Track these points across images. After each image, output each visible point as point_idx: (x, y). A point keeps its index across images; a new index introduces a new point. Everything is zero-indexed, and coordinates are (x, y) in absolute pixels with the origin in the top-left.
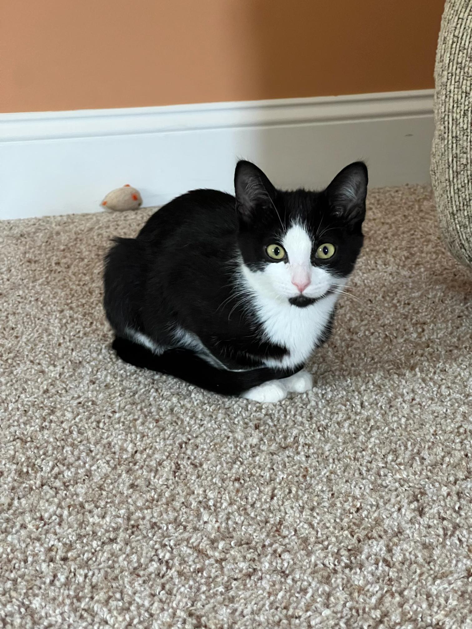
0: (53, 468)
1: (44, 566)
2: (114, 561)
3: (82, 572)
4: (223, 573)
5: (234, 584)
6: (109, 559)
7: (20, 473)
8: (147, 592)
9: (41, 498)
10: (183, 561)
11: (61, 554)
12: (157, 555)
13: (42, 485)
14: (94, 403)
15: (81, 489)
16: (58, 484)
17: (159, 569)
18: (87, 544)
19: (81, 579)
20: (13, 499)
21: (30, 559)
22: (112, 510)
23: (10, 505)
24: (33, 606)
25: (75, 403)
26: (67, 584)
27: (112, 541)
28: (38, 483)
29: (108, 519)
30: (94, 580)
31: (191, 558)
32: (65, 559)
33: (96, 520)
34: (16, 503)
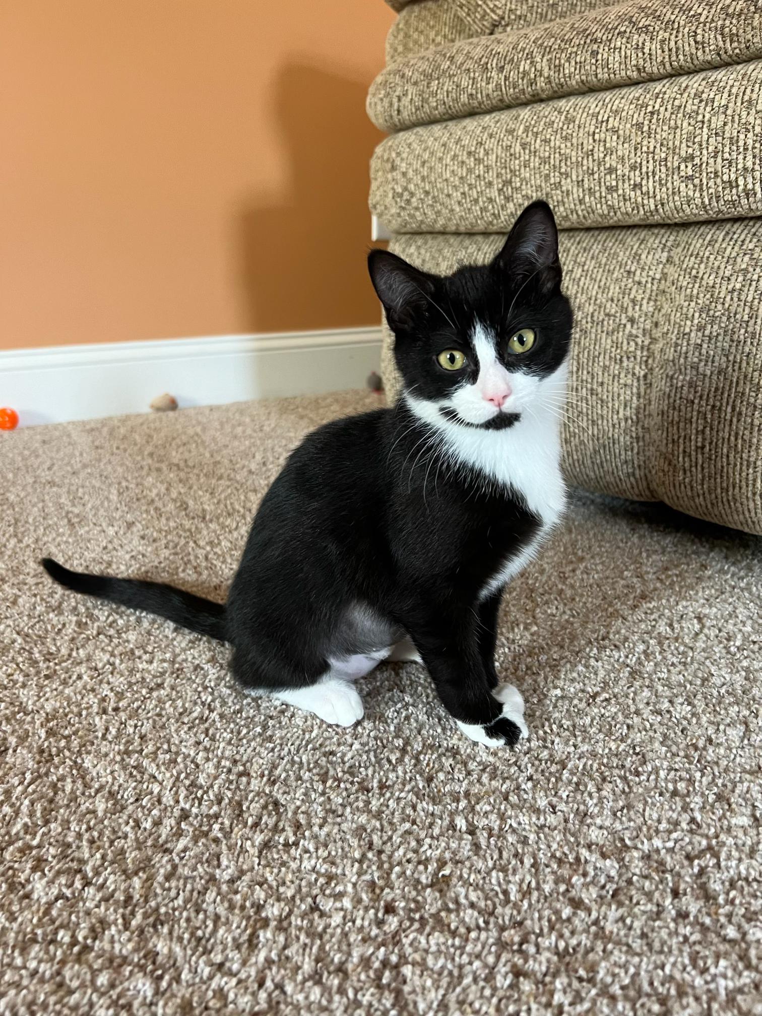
0: (108, 617)
1: (97, 719)
2: (162, 709)
3: (132, 722)
4: (259, 713)
5: (271, 723)
6: (156, 706)
7: (79, 624)
8: (192, 741)
9: (97, 648)
10: (224, 703)
11: (113, 704)
12: (199, 697)
13: (99, 634)
14: (143, 555)
15: (132, 636)
16: (112, 632)
17: (202, 712)
18: (137, 692)
19: (131, 730)
20: (72, 650)
21: (84, 713)
22: (159, 655)
23: (70, 655)
24: (85, 765)
25: (128, 557)
26: (118, 736)
27: (160, 686)
28: (95, 632)
29: (155, 664)
30: (143, 731)
31: (231, 699)
32: (116, 709)
33: (145, 666)
34: (74, 654)
